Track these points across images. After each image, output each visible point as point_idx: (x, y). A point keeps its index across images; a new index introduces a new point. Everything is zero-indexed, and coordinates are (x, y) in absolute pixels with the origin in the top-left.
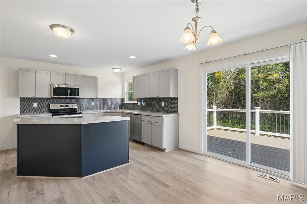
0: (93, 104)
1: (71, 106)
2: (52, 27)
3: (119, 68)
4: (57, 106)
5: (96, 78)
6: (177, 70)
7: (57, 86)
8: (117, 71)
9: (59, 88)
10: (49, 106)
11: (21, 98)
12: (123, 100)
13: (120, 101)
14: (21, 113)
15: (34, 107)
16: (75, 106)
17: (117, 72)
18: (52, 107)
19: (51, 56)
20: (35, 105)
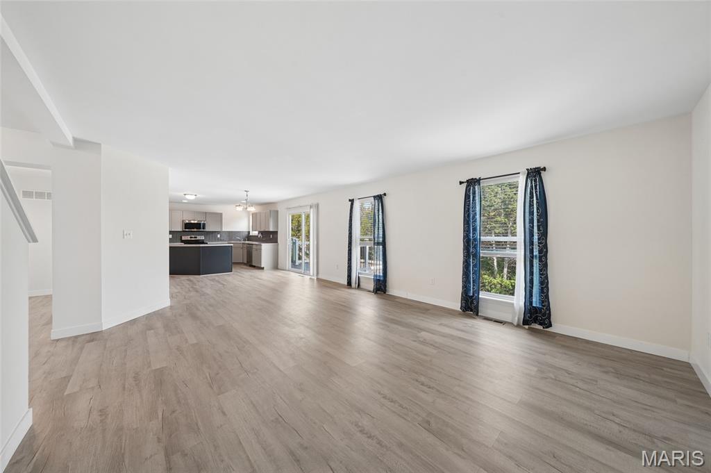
0: (219, 236)
1: (199, 238)
4: (188, 238)
5: (221, 214)
6: (277, 211)
7: (188, 222)
9: (190, 224)
10: (181, 237)
12: (249, 232)
13: (247, 233)
16: (202, 238)
18: (184, 238)
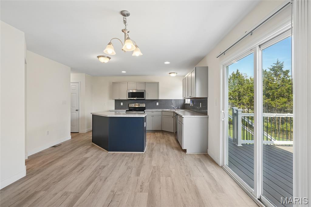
1: (141, 105)
2: (98, 57)
3: (174, 73)
4: (133, 105)
5: (158, 83)
7: (131, 92)
8: (172, 75)
9: (132, 93)
11: (115, 100)
12: (185, 100)
14: (116, 109)
15: (121, 106)
16: (144, 105)
17: (173, 77)
18: (130, 106)
19: (122, 72)
20: (122, 104)
